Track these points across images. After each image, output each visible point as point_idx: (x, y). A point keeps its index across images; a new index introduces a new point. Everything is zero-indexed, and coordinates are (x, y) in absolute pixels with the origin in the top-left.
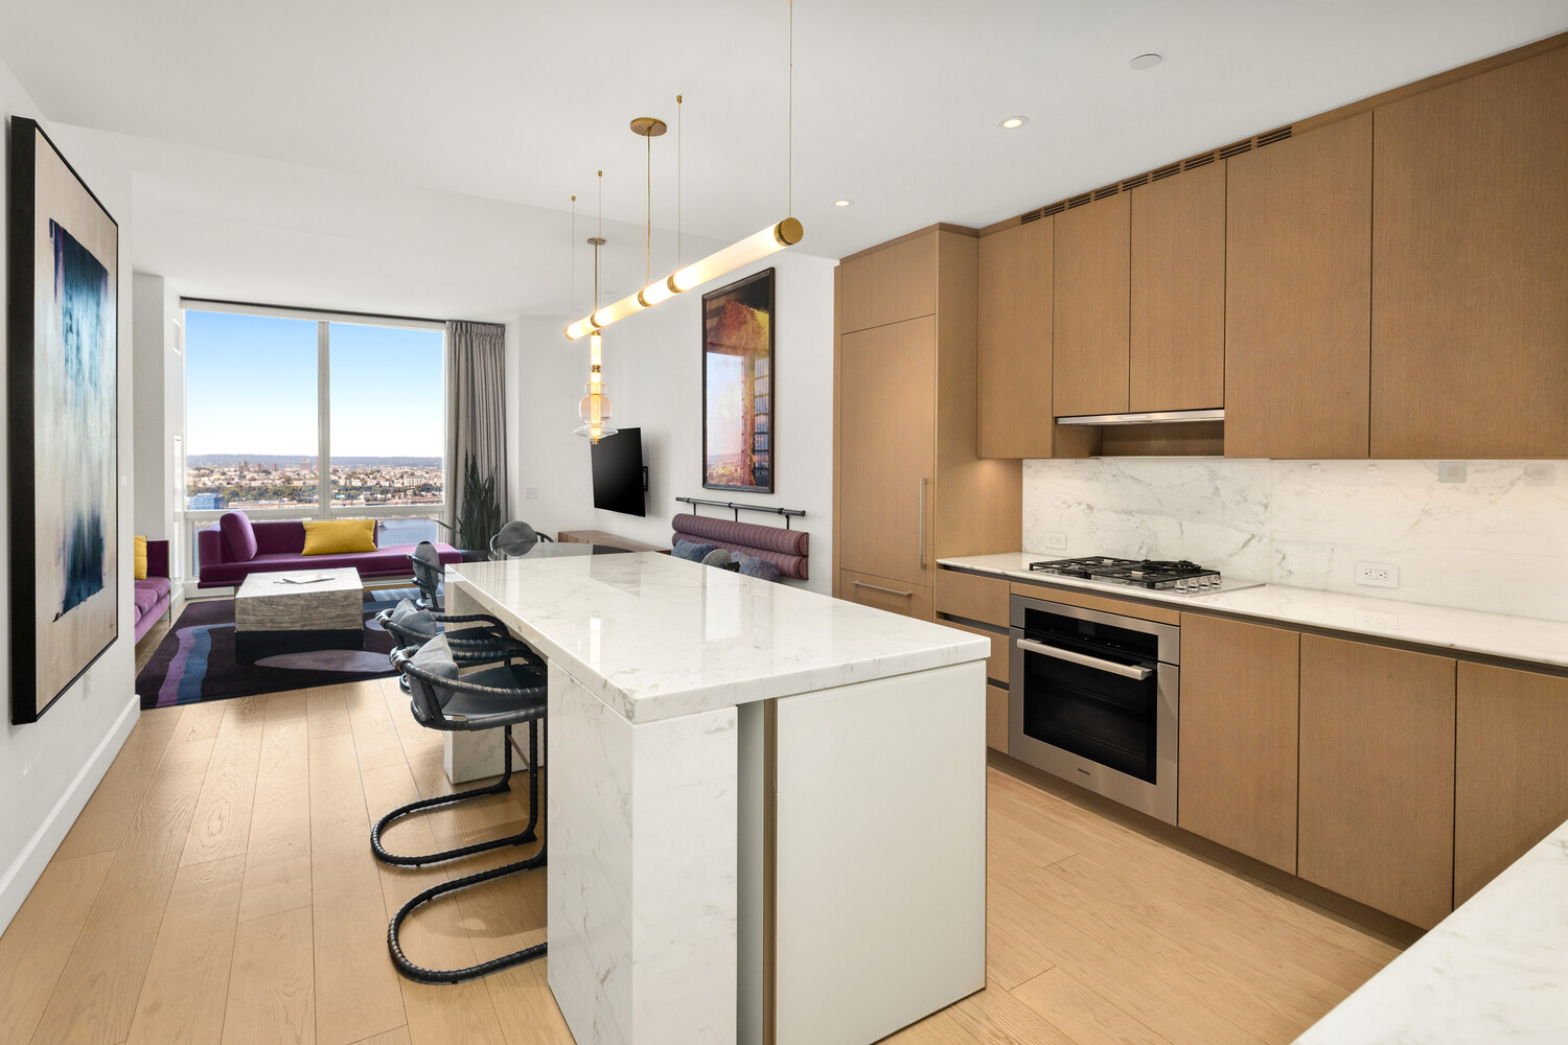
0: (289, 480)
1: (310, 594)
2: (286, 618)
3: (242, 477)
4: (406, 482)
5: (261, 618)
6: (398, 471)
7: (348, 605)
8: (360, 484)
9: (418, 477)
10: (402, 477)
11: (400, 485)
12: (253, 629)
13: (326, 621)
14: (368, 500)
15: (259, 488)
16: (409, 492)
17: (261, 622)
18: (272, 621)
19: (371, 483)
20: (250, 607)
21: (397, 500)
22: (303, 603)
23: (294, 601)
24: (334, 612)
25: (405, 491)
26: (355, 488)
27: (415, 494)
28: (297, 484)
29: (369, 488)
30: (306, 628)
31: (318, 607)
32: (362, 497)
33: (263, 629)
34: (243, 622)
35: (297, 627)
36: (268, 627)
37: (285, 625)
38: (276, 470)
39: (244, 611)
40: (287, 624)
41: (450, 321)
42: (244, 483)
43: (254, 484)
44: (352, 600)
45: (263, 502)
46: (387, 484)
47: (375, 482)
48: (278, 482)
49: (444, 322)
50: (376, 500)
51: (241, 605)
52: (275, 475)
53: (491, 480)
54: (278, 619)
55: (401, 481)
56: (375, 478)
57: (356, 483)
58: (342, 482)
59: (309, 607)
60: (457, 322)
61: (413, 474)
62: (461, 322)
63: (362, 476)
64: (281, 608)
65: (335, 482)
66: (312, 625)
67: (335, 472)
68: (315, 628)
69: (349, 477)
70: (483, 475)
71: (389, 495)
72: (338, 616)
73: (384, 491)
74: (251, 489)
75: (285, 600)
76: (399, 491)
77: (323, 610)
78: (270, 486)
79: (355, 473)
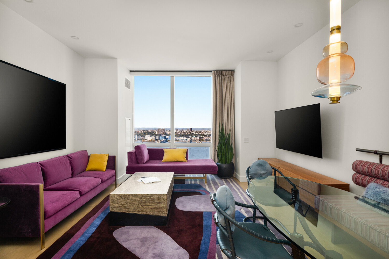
0: (185, 133)
1: (142, 195)
2: (131, 207)
3: (177, 132)
4: (207, 133)
5: (121, 205)
6: (205, 131)
7: (160, 202)
8: (198, 134)
9: (209, 132)
10: (206, 132)
11: (205, 134)
12: (117, 211)
13: (149, 210)
14: (199, 137)
15: (180, 134)
16: (207, 136)
17: (120, 207)
18: (125, 208)
19: (200, 134)
20: (116, 199)
21: (205, 138)
22: (139, 199)
23: (134, 198)
24: (153, 206)
25: (206, 136)
26: (197, 135)
27: (208, 136)
28: (186, 134)
29: (200, 135)
30: (140, 213)
31: (146, 202)
32: (198, 137)
33: (121, 211)
34: (113, 207)
35: (136, 212)
36: (123, 211)
37: (131, 210)
38: (183, 131)
39: (113, 201)
40: (132, 209)
41: (214, 71)
42: (177, 133)
43: (179, 134)
44: (162, 200)
45: (180, 137)
46: (203, 134)
47: (201, 134)
48: (183, 133)
49: (211, 71)
50: (201, 137)
51: (112, 198)
52: (182, 132)
53: (229, 135)
54: (128, 207)
55: (206, 133)
56: (201, 133)
57: (197, 134)
58: (194, 134)
59: (141, 201)
60: (216, 71)
61: (208, 132)
62: (218, 70)
63: (198, 132)
64: (129, 201)
65: (193, 133)
66: (143, 211)
67: (193, 131)
68: (144, 213)
69: (196, 132)
70: (226, 132)
71: (203, 136)
72: (155, 208)
73: (203, 135)
74: (178, 135)
75: (131, 197)
76: (205, 135)
77: (148, 204)
78: (182, 134)
79: (197, 131)
